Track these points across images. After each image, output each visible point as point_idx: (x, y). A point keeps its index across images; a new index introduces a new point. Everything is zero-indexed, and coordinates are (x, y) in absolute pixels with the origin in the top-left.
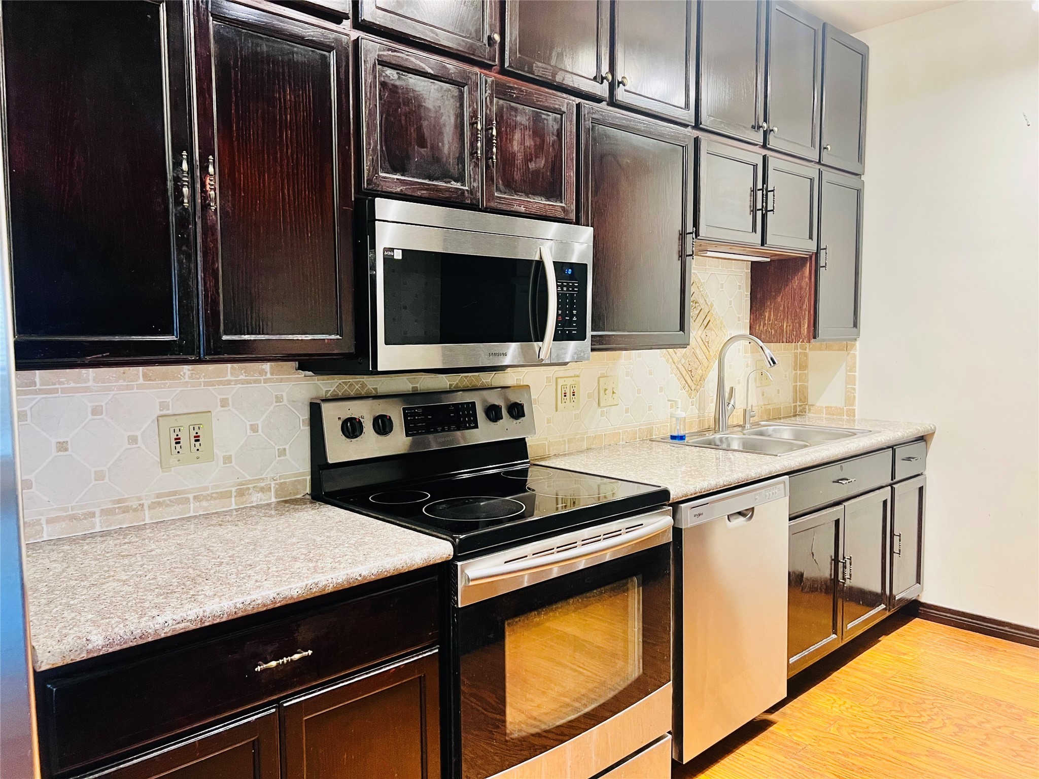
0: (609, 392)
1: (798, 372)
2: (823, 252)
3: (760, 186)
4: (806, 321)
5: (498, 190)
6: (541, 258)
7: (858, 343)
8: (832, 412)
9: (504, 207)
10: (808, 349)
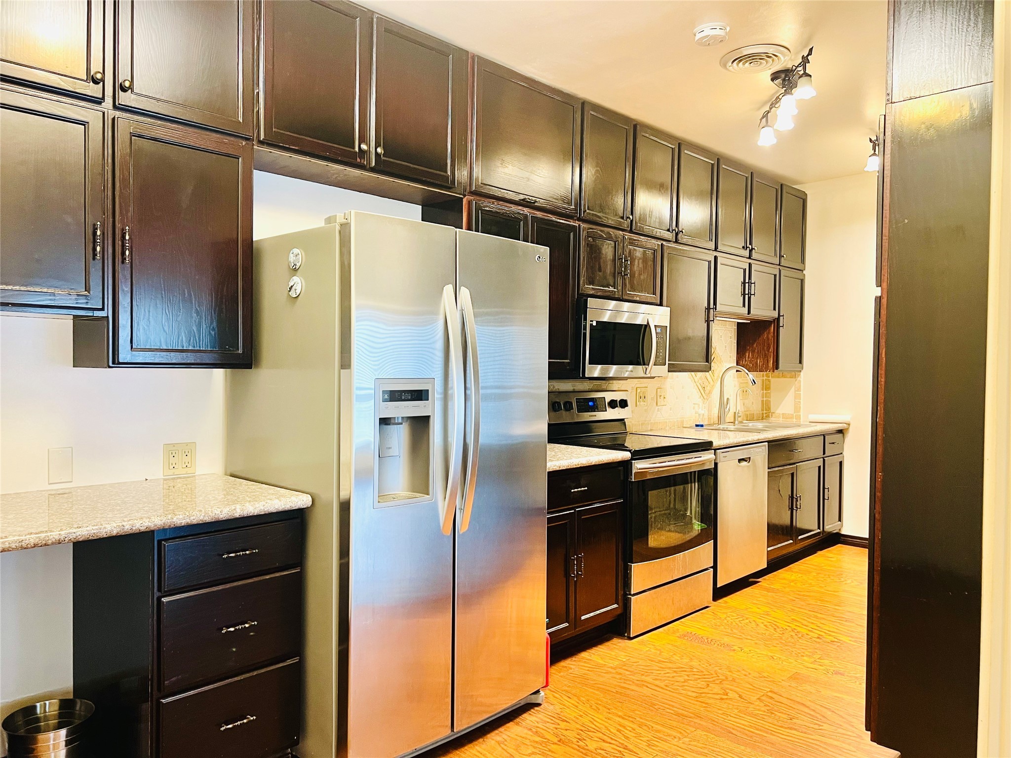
0: (662, 397)
1: (765, 392)
2: (781, 318)
3: (747, 281)
4: (772, 359)
5: (629, 290)
6: (648, 323)
7: (802, 373)
8: (784, 416)
9: (631, 299)
10: (770, 377)
